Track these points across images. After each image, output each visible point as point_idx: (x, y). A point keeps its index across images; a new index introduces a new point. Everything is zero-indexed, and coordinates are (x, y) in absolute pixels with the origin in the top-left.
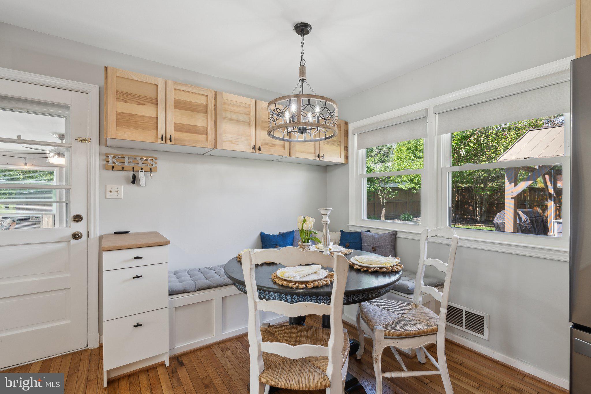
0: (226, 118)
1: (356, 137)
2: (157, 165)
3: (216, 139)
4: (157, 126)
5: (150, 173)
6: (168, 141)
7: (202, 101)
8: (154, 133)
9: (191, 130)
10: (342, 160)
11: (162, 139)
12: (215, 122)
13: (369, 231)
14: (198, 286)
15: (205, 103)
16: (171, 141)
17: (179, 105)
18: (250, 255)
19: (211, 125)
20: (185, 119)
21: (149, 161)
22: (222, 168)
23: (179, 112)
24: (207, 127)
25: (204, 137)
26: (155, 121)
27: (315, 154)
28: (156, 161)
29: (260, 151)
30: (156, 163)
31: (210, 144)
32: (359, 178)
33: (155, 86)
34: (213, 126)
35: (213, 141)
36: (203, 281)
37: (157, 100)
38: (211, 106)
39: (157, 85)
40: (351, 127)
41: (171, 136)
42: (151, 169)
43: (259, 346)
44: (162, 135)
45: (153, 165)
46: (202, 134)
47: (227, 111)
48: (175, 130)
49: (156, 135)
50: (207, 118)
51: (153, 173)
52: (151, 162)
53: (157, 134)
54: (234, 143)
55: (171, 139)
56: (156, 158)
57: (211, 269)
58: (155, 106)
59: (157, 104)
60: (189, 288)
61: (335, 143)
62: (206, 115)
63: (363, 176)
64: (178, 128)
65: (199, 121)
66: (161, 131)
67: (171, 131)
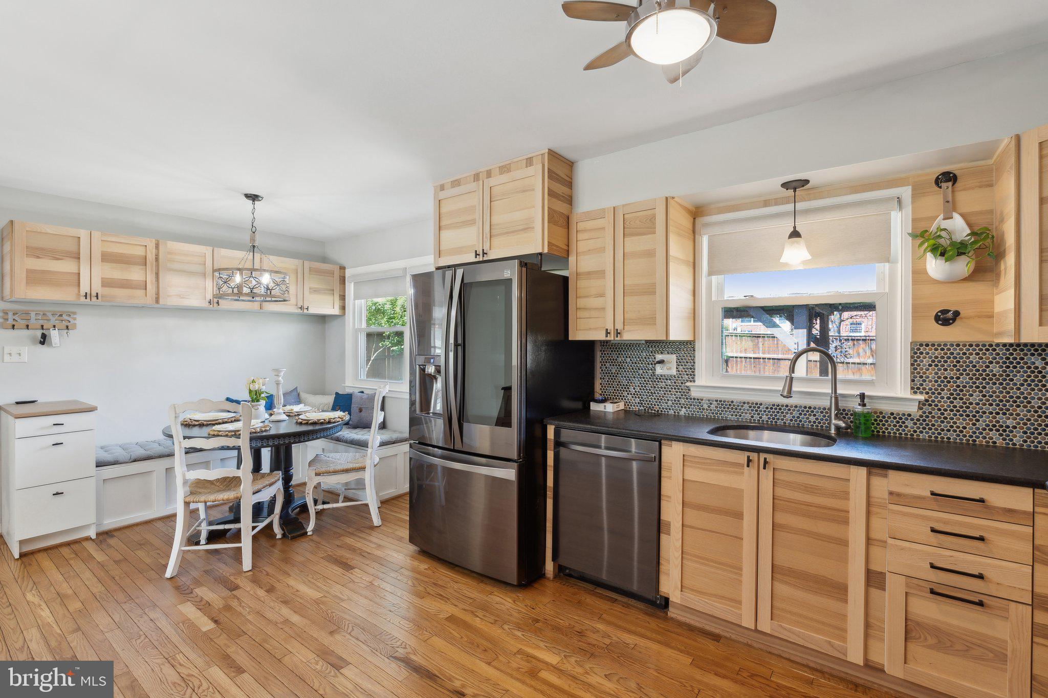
0: (170, 270)
1: (352, 284)
2: (75, 322)
3: (158, 294)
4: (79, 283)
5: (66, 331)
6: (94, 299)
7: (140, 252)
8: (76, 290)
9: (125, 285)
10: (336, 311)
11: (86, 296)
12: (157, 274)
13: (362, 392)
14: (133, 457)
15: (143, 254)
16: (97, 299)
17: (107, 258)
18: (175, 407)
19: (150, 278)
20: (116, 273)
21: (65, 317)
22: (170, 322)
23: (107, 266)
24: (146, 281)
25: (142, 292)
26: (77, 277)
27: (297, 305)
28: (75, 316)
29: (219, 305)
30: (75, 319)
31: (149, 300)
32: (357, 331)
33: (77, 239)
34: (154, 279)
35: (154, 296)
36: (141, 452)
37: (79, 254)
38: (151, 257)
39: (80, 238)
40: (348, 273)
41: (97, 294)
42: (67, 327)
43: (184, 475)
44: (86, 293)
45: (70, 322)
46: (141, 289)
47: (174, 261)
48: (102, 286)
49: (77, 292)
50: (146, 271)
51: (70, 331)
52: (67, 318)
53: (79, 291)
54: (182, 298)
55: (97, 296)
56: (74, 313)
57: (154, 442)
58: (76, 260)
59: (79, 258)
60: (121, 459)
61: (326, 292)
62: (144, 267)
63: (361, 330)
64: (106, 283)
65: (135, 274)
66: (85, 288)
67: (97, 287)
